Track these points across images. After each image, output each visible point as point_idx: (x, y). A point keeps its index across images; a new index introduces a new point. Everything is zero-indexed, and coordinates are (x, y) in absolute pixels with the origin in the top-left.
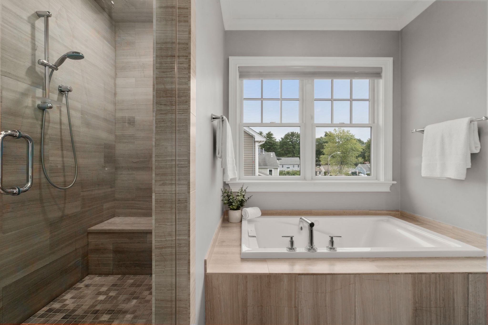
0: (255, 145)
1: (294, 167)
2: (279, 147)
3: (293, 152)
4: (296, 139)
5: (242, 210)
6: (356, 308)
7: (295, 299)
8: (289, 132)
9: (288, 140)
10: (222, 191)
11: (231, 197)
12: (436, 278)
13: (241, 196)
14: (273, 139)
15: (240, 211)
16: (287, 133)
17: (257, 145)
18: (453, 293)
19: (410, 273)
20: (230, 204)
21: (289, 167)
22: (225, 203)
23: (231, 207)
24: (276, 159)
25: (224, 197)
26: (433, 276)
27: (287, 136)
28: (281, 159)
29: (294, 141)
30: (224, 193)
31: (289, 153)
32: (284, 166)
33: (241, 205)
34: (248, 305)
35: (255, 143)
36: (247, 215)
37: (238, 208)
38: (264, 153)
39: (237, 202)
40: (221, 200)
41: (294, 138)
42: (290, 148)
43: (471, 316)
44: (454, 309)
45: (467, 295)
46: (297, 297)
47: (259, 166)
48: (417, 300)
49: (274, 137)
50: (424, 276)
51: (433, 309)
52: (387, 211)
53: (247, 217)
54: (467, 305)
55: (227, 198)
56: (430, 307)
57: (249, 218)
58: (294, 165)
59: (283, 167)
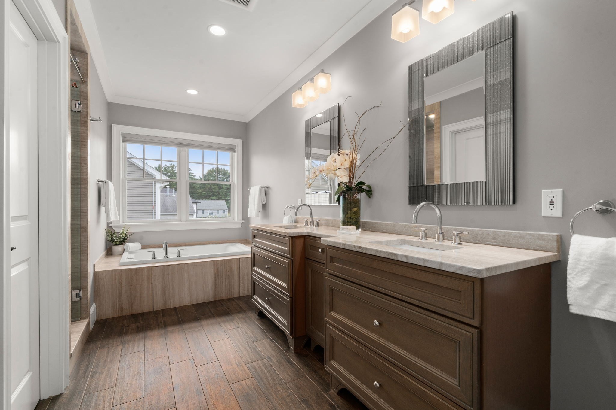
0: (155, 186)
1: (218, 212)
2: (199, 186)
3: (219, 194)
4: (222, 177)
5: (124, 245)
6: (186, 280)
7: (152, 279)
8: (213, 168)
9: (212, 178)
10: (106, 231)
11: (114, 236)
12: (225, 262)
13: (123, 234)
14: (191, 176)
15: (122, 246)
16: (210, 169)
17: (159, 186)
18: (233, 268)
19: (212, 261)
20: (112, 241)
21: (212, 213)
22: (108, 240)
23: (114, 243)
24: (192, 203)
25: (108, 236)
26: (223, 261)
27: (211, 172)
28: (200, 203)
29: (220, 179)
30: (107, 233)
31: (213, 195)
32: (205, 212)
33: (123, 241)
34: (123, 286)
35: (155, 183)
36: (128, 248)
37: (120, 244)
38: (174, 195)
39: (119, 239)
40: (105, 238)
41: (220, 176)
42: (215, 188)
43: (241, 276)
44: (233, 275)
45: (239, 268)
46: (153, 278)
47: (161, 212)
48: (216, 273)
49: (192, 173)
50: (219, 261)
51: (224, 276)
52: (239, 240)
53: (129, 249)
54: (239, 272)
55: (110, 236)
56: (222, 275)
57: (130, 250)
58: (218, 211)
59: (203, 213)
